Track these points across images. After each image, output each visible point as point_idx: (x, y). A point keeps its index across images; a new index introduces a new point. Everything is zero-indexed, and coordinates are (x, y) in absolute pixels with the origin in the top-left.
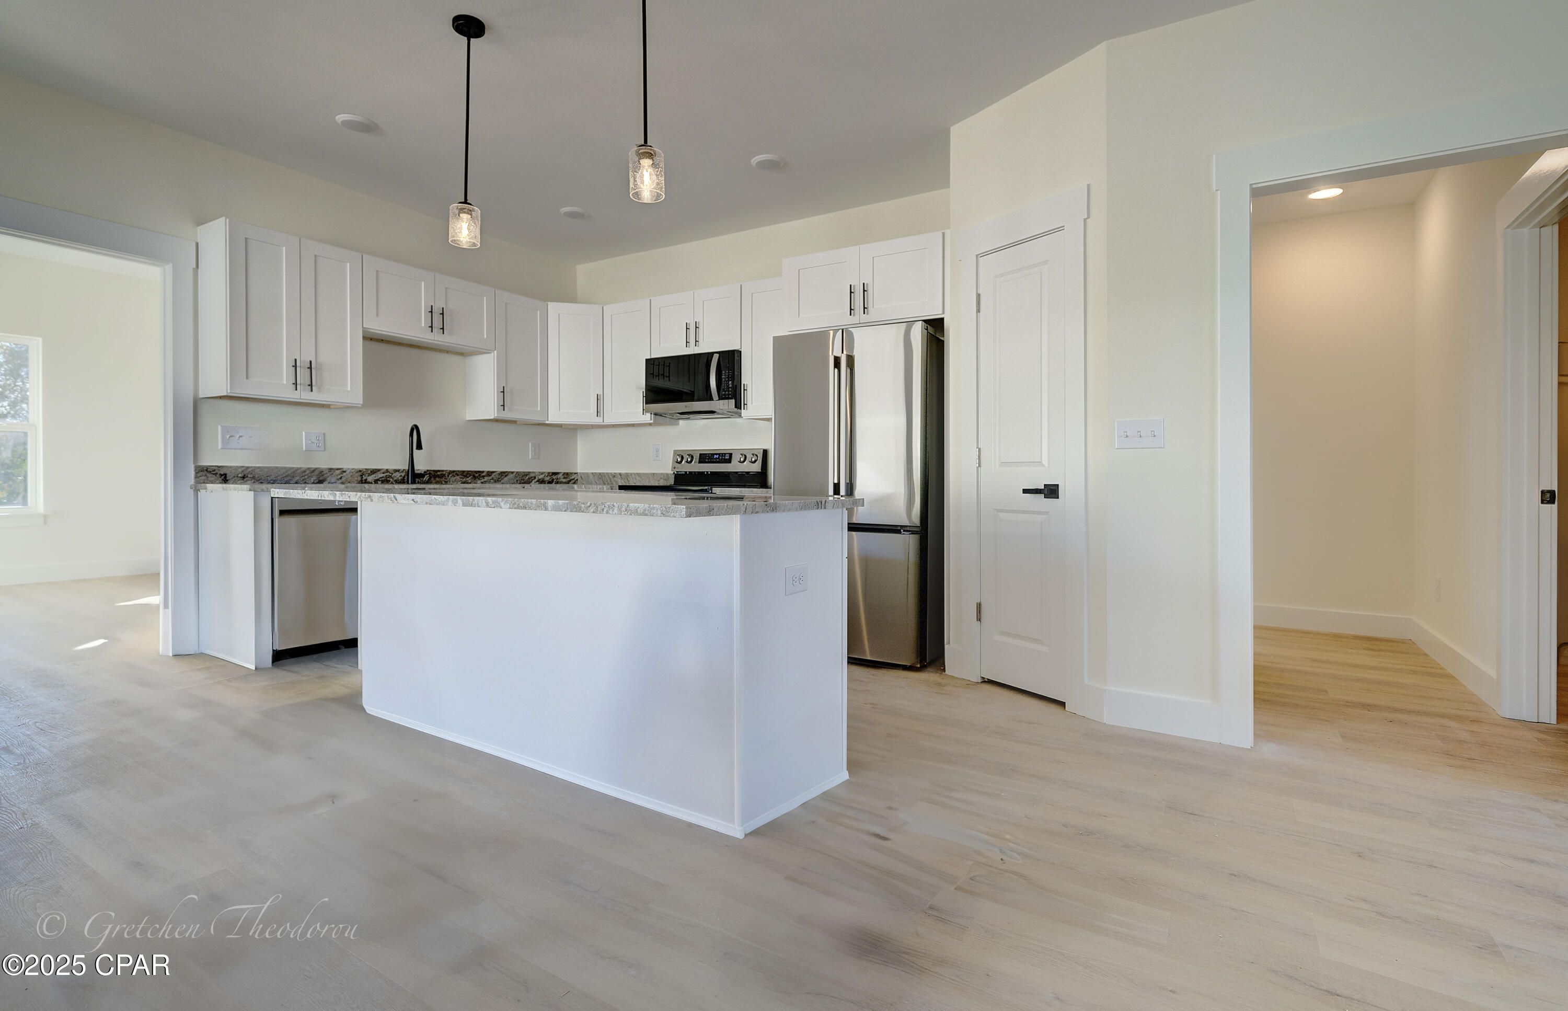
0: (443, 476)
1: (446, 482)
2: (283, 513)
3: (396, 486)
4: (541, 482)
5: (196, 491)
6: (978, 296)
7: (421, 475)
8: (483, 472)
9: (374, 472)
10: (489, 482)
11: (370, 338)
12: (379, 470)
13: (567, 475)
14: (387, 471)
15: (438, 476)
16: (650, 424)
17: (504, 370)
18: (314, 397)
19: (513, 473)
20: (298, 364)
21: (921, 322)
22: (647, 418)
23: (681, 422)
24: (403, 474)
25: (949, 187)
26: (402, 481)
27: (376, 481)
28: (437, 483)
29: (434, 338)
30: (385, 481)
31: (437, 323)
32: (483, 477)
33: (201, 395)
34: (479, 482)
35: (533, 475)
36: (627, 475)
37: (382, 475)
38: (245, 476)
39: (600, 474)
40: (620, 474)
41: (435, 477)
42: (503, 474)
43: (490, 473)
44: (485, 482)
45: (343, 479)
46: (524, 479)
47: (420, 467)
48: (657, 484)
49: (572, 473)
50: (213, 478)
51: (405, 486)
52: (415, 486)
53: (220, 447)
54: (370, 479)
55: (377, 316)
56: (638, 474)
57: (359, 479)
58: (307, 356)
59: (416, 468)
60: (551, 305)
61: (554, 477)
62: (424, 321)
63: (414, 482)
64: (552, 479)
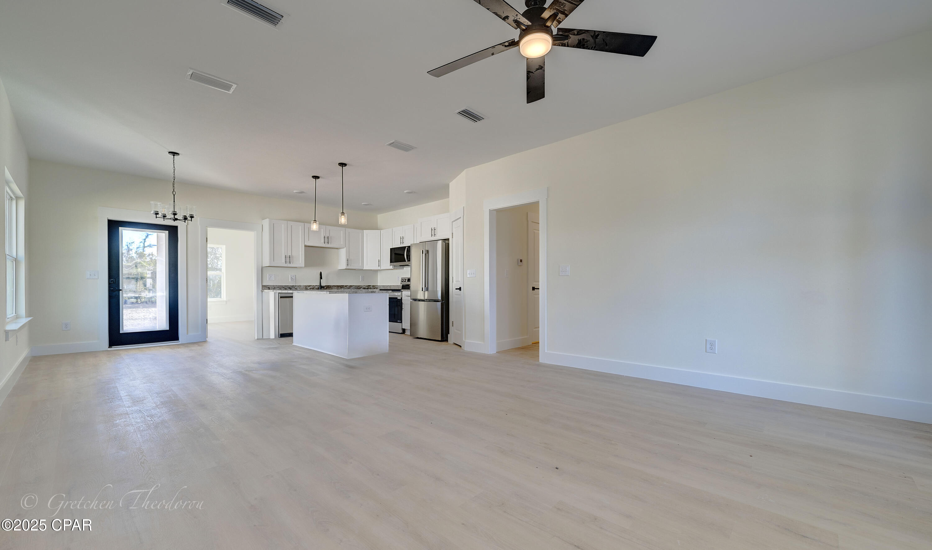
0: (331, 287)
1: (332, 289)
2: (281, 297)
3: (316, 290)
4: (364, 288)
5: (262, 292)
6: (452, 233)
7: (323, 287)
8: (344, 286)
9: (309, 286)
10: (346, 289)
11: (305, 246)
12: (311, 286)
13: (373, 286)
14: (313, 286)
15: (329, 287)
16: (392, 269)
17: (348, 253)
18: (291, 265)
19: (354, 286)
20: (287, 256)
21: (441, 241)
22: (391, 267)
23: (404, 268)
24: (318, 287)
25: (449, 198)
26: (318, 289)
27: (310, 289)
28: (329, 289)
29: (326, 245)
30: (313, 289)
31: (326, 241)
32: (344, 287)
33: (263, 266)
34: (343, 289)
35: (361, 286)
36: (391, 286)
37: (312, 287)
38: (274, 288)
39: (384, 286)
40: (389, 286)
41: (328, 287)
42: (351, 286)
43: (346, 286)
44: (345, 289)
45: (301, 288)
46: (358, 288)
47: (323, 284)
48: (398, 289)
49: (375, 286)
50: (266, 288)
51: (318, 290)
52: (321, 290)
53: (268, 280)
54: (308, 288)
55: (309, 240)
56: (393, 286)
57: (305, 288)
58: (289, 254)
59: (322, 285)
60: (364, 231)
61: (369, 287)
62: (322, 241)
63: (321, 289)
64: (368, 287)
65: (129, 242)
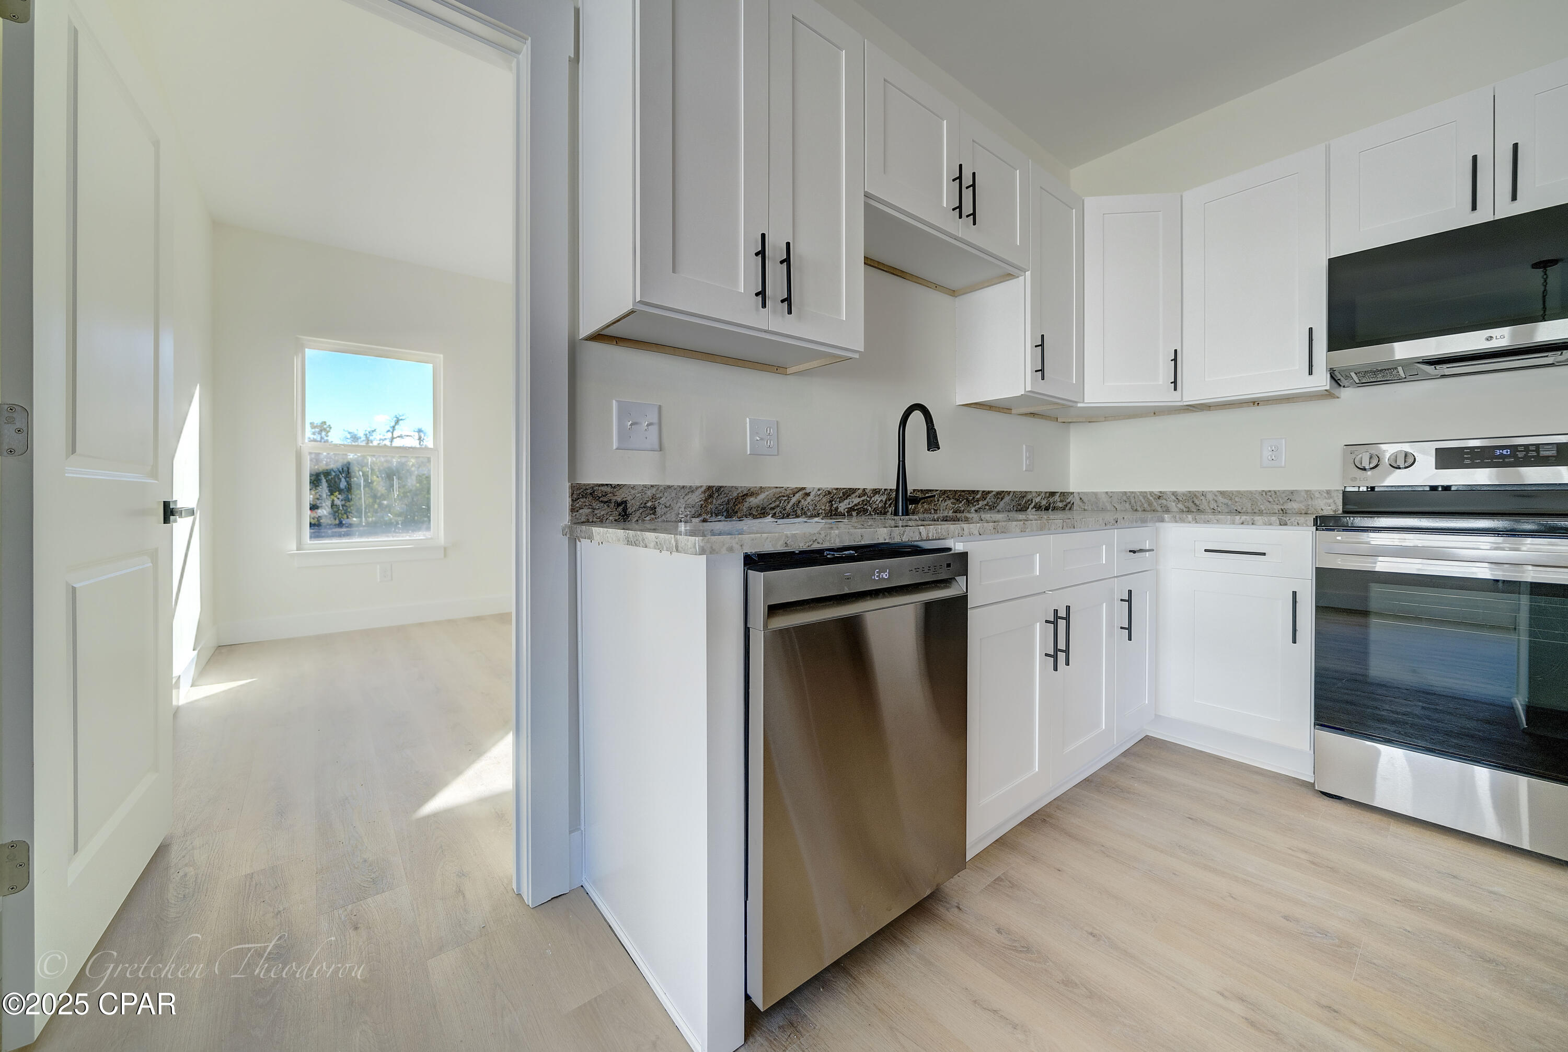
4: (1039, 508)
5: (573, 540)
12: (857, 492)
13: (1063, 496)
14: (868, 493)
27: (849, 511)
30: (862, 510)
35: (1029, 497)
46: (1021, 504)
47: (916, 485)
49: (1068, 493)
50: (602, 511)
53: (615, 444)
54: (843, 507)
57: (828, 507)
59: (910, 486)
61: (1051, 501)
64: (1049, 504)
65: (369, 429)
